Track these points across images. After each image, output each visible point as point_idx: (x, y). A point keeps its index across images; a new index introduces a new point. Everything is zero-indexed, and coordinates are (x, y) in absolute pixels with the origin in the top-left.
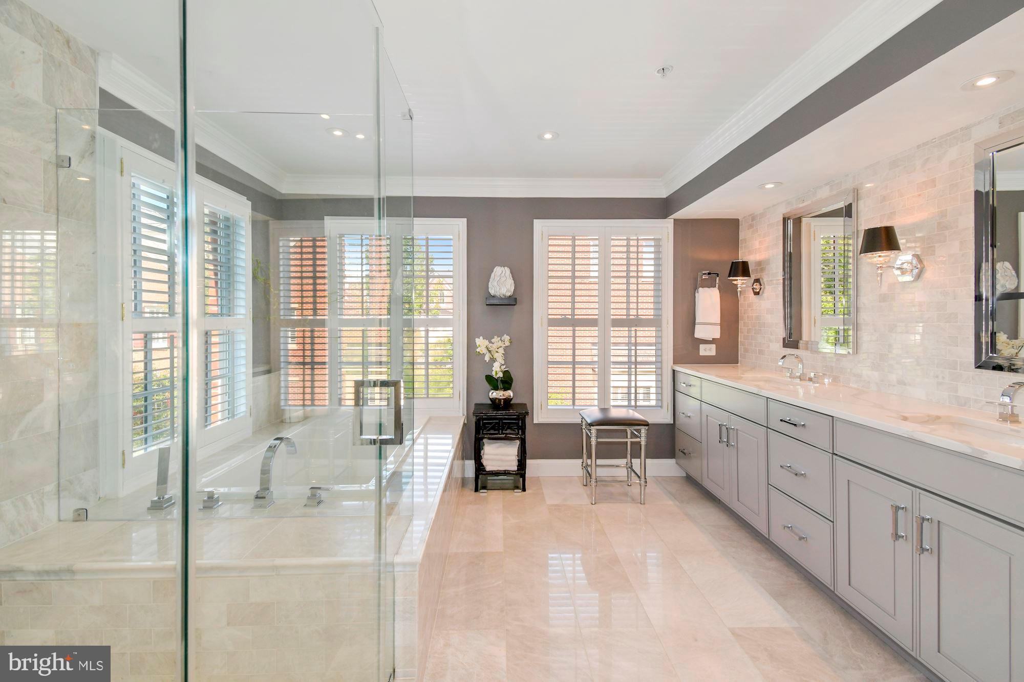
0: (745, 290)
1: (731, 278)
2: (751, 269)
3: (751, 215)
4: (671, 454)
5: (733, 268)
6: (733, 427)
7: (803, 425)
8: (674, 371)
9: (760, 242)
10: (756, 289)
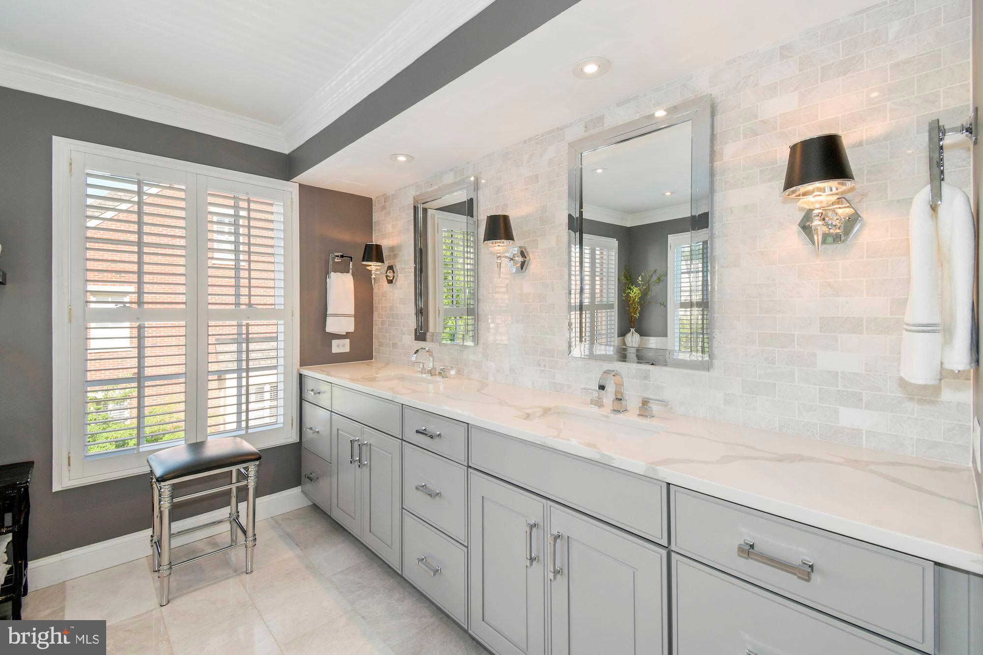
0: (379, 278)
1: (364, 263)
2: (385, 253)
3: (383, 195)
4: (296, 481)
5: (367, 251)
6: (366, 442)
7: (439, 435)
8: (301, 375)
9: (392, 225)
10: (390, 277)
